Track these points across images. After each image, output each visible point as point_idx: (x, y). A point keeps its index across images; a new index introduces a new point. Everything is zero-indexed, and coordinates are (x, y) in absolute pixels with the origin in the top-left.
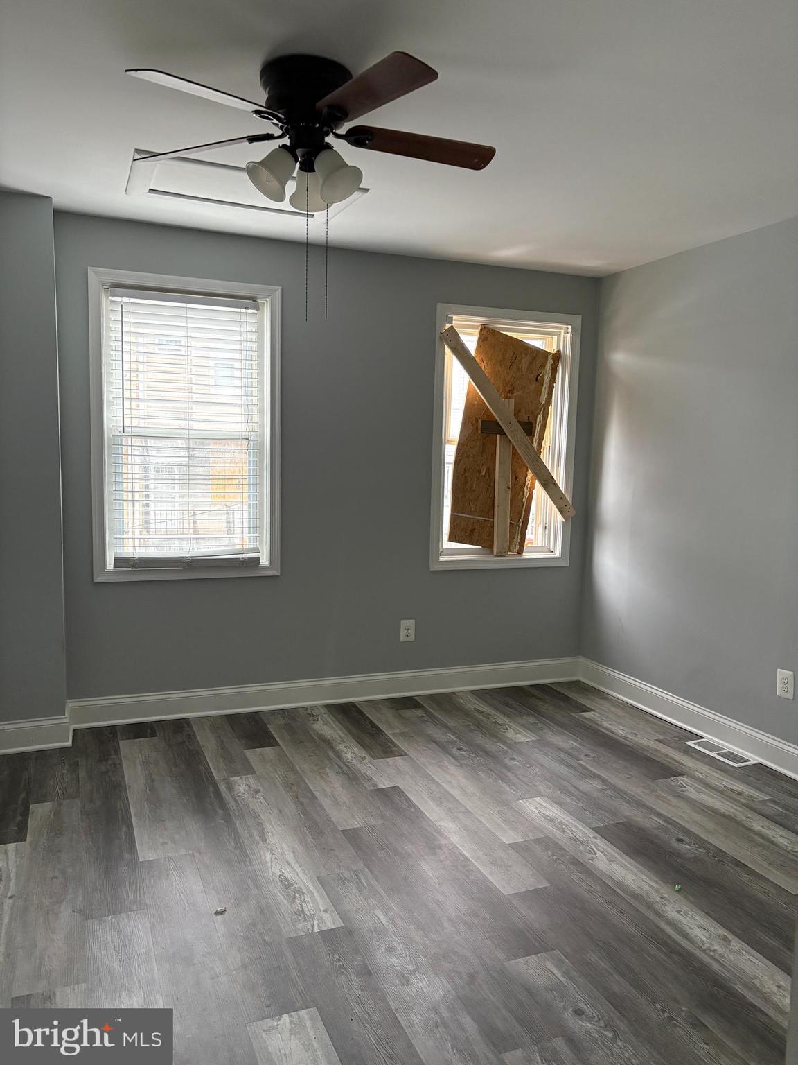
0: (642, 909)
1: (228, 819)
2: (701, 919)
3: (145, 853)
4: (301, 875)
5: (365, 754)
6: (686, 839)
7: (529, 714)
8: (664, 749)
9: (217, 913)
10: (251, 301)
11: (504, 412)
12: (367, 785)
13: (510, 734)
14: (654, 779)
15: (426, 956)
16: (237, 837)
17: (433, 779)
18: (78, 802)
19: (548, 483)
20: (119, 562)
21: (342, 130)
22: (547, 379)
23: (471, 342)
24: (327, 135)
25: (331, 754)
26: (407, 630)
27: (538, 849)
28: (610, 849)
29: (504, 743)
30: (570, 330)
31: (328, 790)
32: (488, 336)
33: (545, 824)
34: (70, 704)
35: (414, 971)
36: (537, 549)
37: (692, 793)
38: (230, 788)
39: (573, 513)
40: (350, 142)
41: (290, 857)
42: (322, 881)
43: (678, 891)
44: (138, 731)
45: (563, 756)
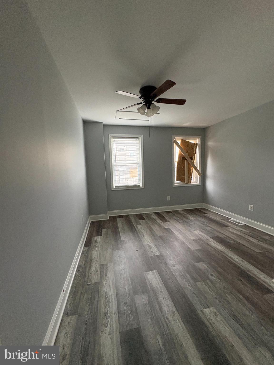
0: (223, 254)
1: (137, 233)
2: (236, 257)
3: (122, 239)
4: (152, 244)
5: (162, 222)
6: (231, 240)
7: (194, 214)
8: (223, 221)
9: (136, 251)
10: (137, 138)
11: (186, 156)
12: (163, 227)
13: (190, 218)
14: (222, 227)
15: (178, 261)
16: (139, 237)
17: (176, 227)
18: (110, 229)
19: (196, 169)
20: (116, 186)
21: (155, 100)
22: (195, 149)
23: (179, 142)
24: (152, 101)
25: (155, 221)
26: (169, 198)
27: (199, 241)
28: (214, 241)
29: (189, 220)
30: (199, 139)
31: (155, 228)
32: (182, 141)
33: (200, 236)
34: (108, 212)
35: (176, 264)
36: (194, 182)
37: (231, 230)
38: (137, 227)
39: (201, 175)
40: (157, 102)
41: (149, 241)
42: (156, 246)
43: (231, 251)
44: (120, 217)
45: (201, 222)
